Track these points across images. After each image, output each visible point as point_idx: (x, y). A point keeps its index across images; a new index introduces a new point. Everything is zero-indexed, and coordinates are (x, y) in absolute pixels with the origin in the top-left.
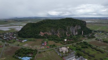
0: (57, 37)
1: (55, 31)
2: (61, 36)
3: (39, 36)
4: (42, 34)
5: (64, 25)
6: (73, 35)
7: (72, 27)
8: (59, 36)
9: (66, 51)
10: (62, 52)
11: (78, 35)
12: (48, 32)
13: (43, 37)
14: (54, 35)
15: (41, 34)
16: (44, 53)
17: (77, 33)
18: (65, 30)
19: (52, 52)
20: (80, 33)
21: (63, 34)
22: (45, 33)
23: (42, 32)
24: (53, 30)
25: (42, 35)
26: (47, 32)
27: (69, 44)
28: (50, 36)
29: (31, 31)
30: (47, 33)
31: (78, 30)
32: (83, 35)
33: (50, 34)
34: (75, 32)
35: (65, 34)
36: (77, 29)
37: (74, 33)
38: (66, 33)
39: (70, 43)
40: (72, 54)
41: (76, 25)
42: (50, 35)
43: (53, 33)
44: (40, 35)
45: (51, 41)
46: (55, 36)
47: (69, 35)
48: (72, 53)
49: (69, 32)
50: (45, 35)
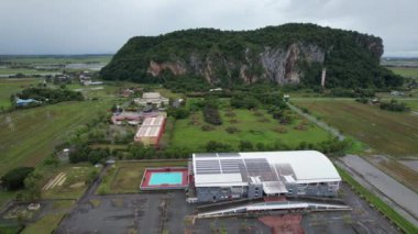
1: (200, 62)
3: (144, 76)
4: (154, 69)
6: (275, 84)
8: (209, 79)
12: (174, 62)
13: (155, 81)
15: (152, 69)
20: (312, 79)
21: (225, 74)
22: (164, 66)
23: (155, 60)
25: (154, 74)
26: (170, 61)
28: (178, 75)
30: (171, 67)
35: (236, 74)
37: (280, 77)
41: (293, 42)
42: (181, 72)
44: (149, 71)
46: (198, 78)
49: (252, 69)
50: (162, 71)
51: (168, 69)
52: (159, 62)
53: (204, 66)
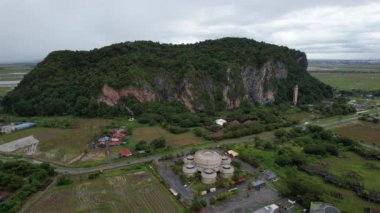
0: (183, 109)
1: (172, 86)
2: (202, 107)
3: (95, 107)
4: (110, 96)
5: (216, 61)
6: (257, 104)
7: (251, 70)
8: (190, 106)
9: (218, 173)
10: (198, 176)
11: (276, 103)
12: (140, 87)
13: (115, 113)
14: (170, 100)
15: (107, 97)
16: (88, 183)
17: (271, 96)
18: (220, 79)
19: (142, 176)
20: (285, 96)
21: (208, 98)
22: (125, 93)
23: (110, 85)
24: (161, 81)
25: (109, 103)
26: (134, 85)
27: (235, 136)
28: (146, 104)
29: (62, 85)
30: (137, 94)
31: (274, 81)
32: (298, 105)
33: (151, 97)
34: (265, 91)
35: (219, 98)
36: (270, 75)
37: (260, 96)
38: (225, 94)
39: (242, 135)
40: (258, 188)
41: (266, 60)
42: (149, 100)
43: (163, 94)
44: (101, 100)
45: (152, 125)
46: (171, 104)
47: (238, 103)
48: (255, 184)
49: (236, 90)
50: (123, 100)
51: (132, 97)
52: (117, 88)
53: (181, 91)
